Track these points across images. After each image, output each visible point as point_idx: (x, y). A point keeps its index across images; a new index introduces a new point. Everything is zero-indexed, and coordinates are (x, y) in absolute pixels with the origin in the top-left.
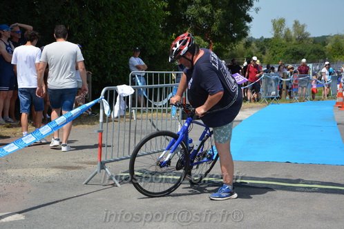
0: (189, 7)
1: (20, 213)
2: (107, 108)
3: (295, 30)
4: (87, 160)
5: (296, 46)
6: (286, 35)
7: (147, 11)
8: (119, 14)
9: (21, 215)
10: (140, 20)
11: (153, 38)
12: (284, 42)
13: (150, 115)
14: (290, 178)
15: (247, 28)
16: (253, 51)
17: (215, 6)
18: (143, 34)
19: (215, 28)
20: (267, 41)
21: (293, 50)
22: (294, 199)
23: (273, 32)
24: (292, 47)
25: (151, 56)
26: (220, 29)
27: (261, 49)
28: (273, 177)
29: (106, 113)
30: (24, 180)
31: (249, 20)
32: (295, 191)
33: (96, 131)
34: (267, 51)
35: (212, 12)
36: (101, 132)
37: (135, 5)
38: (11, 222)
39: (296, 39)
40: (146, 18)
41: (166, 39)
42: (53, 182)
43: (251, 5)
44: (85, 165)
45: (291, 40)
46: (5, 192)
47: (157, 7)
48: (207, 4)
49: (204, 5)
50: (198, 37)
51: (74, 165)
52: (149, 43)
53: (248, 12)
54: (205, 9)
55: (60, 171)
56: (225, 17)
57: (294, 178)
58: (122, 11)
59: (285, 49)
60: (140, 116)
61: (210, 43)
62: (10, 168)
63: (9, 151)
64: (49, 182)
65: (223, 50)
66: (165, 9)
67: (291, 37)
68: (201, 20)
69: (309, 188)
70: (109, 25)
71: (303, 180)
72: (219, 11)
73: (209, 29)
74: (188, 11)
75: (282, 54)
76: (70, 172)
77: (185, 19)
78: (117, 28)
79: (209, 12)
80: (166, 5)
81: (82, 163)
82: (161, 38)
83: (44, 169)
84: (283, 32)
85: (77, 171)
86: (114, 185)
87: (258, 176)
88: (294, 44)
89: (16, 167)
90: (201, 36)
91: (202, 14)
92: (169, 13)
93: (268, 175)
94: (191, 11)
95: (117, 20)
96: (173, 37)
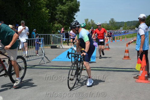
8: (34, 17)
10: (40, 19)
12: (88, 25)
17: (64, 15)
18: (42, 23)
25: (45, 30)
26: (66, 21)
31: (75, 19)
37: (39, 15)
40: (43, 19)
56: (68, 18)
58: (35, 16)
61: (63, 25)
65: (67, 28)
66: (49, 16)
68: (60, 19)
70: (31, 20)
72: (65, 16)
74: (56, 16)
77: (56, 19)
78: (34, 21)
79: (62, 17)
84: (88, 23)
90: (60, 24)
91: (60, 17)
94: (57, 16)
95: (33, 19)
96: (52, 24)
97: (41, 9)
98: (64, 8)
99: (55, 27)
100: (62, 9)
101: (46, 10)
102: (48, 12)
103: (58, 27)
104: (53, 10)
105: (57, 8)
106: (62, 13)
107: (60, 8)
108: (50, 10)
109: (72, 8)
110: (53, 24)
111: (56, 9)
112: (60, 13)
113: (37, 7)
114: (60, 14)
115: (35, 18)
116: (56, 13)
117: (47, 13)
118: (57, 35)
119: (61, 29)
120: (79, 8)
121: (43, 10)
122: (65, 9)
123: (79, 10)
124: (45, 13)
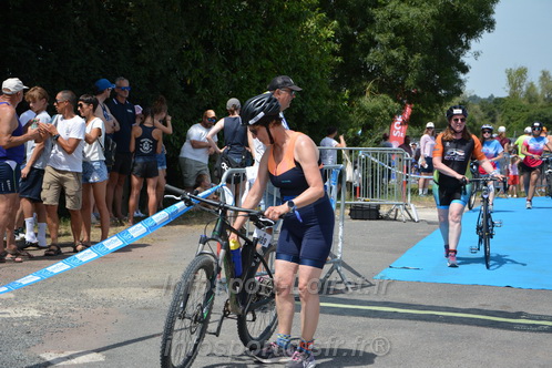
0: (372, 50)
1: (98, 351)
2: (230, 199)
3: (543, 85)
5: (543, 110)
6: (528, 93)
7: (307, 56)
8: (264, 61)
9: (99, 354)
10: (295, 70)
11: (315, 96)
12: (525, 103)
14: (508, 310)
15: (461, 82)
16: (476, 117)
17: (412, 49)
19: (410, 82)
20: (498, 101)
21: (539, 115)
22: (508, 342)
23: (508, 89)
24: (538, 111)
25: (312, 123)
26: (419, 83)
27: (490, 114)
28: (481, 308)
30: (110, 304)
31: (465, 69)
32: (512, 329)
34: (498, 118)
35: (406, 57)
37: (289, 48)
38: (84, 364)
39: (545, 100)
40: (305, 67)
41: (335, 98)
42: (151, 308)
43: (468, 47)
45: (536, 101)
46: (81, 322)
47: (322, 51)
48: (399, 45)
49: (394, 48)
50: (384, 96)
52: (308, 105)
53: (462, 59)
54: (394, 53)
56: (427, 65)
57: (513, 310)
58: (268, 56)
59: (526, 114)
61: (401, 102)
62: (93, 286)
63: (84, 260)
64: (145, 308)
65: (424, 115)
66: (334, 53)
67: (537, 95)
68: (389, 71)
69: (534, 325)
70: (249, 77)
71: (526, 314)
72: (417, 57)
73: (403, 83)
74: (370, 57)
75: (521, 122)
77: (366, 68)
78: (261, 82)
79: (402, 58)
80: (337, 47)
82: (328, 97)
83: (141, 289)
84: (524, 89)
87: (458, 306)
88: (542, 107)
89: (101, 285)
90: (389, 93)
91: (391, 61)
92: (340, 59)
93: (474, 305)
94: (374, 56)
95: (261, 70)
96: (346, 96)
97: (298, 18)
98: (414, 11)
99: (362, 111)
100: (405, 19)
101: (323, 24)
102: (331, 33)
103: (375, 113)
104: (352, 25)
105: (379, 14)
106: (401, 39)
107: (393, 16)
108: (341, 24)
109: (456, 14)
110: (351, 95)
111: (370, 21)
112: (391, 41)
113: (281, 9)
114: (393, 45)
116: (371, 38)
117: (329, 39)
118: (375, 155)
119: (393, 120)
120: (491, 12)
121: (311, 24)
122: (418, 18)
123: (491, 25)
124: (320, 39)
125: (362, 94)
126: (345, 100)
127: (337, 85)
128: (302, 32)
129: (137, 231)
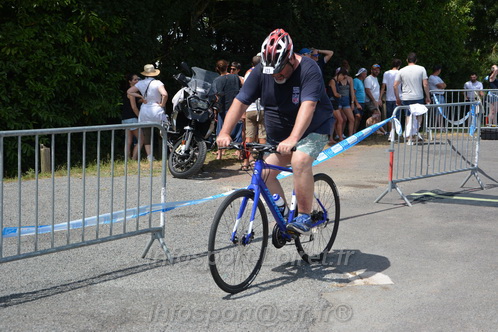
2: (398, 127)
4: (380, 179)
10: (440, 37)
11: (455, 55)
13: (450, 135)
29: (398, 132)
33: (387, 151)
36: (392, 152)
37: (436, 22)
41: (470, 55)
44: (377, 184)
47: (461, 23)
51: (366, 184)
55: (352, 189)
58: (422, 28)
60: (439, 136)
66: (469, 24)
74: (496, 25)
76: (363, 190)
77: (493, 33)
80: (472, 19)
81: (374, 182)
82: (464, 55)
85: (369, 189)
86: (405, 204)
92: (474, 28)
95: (417, 38)
96: (478, 54)
101: (462, 4)
102: (467, 10)
104: (483, 3)
108: (476, 2)
110: (482, 53)
115: (423, 34)
117: (466, 14)
121: (453, 4)
124: (459, 15)
125: (490, 52)
126: (477, 56)
127: (470, 46)
128: (446, 11)
129: (337, 148)
